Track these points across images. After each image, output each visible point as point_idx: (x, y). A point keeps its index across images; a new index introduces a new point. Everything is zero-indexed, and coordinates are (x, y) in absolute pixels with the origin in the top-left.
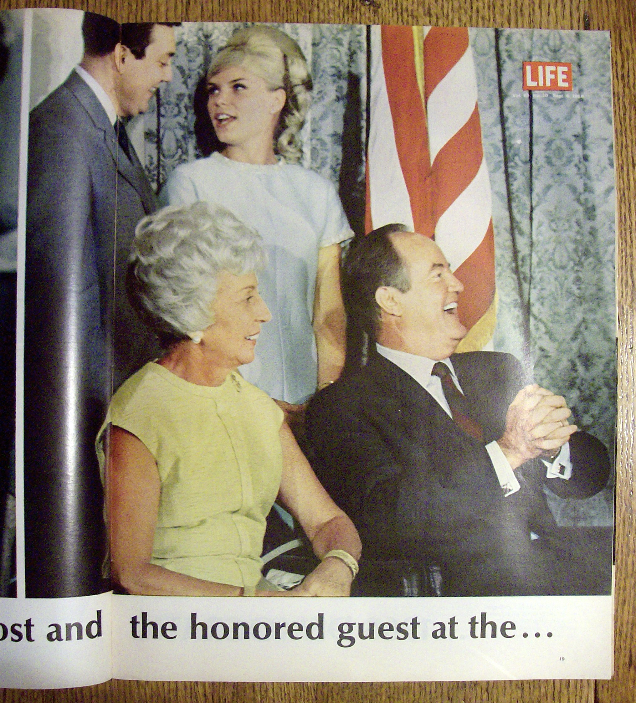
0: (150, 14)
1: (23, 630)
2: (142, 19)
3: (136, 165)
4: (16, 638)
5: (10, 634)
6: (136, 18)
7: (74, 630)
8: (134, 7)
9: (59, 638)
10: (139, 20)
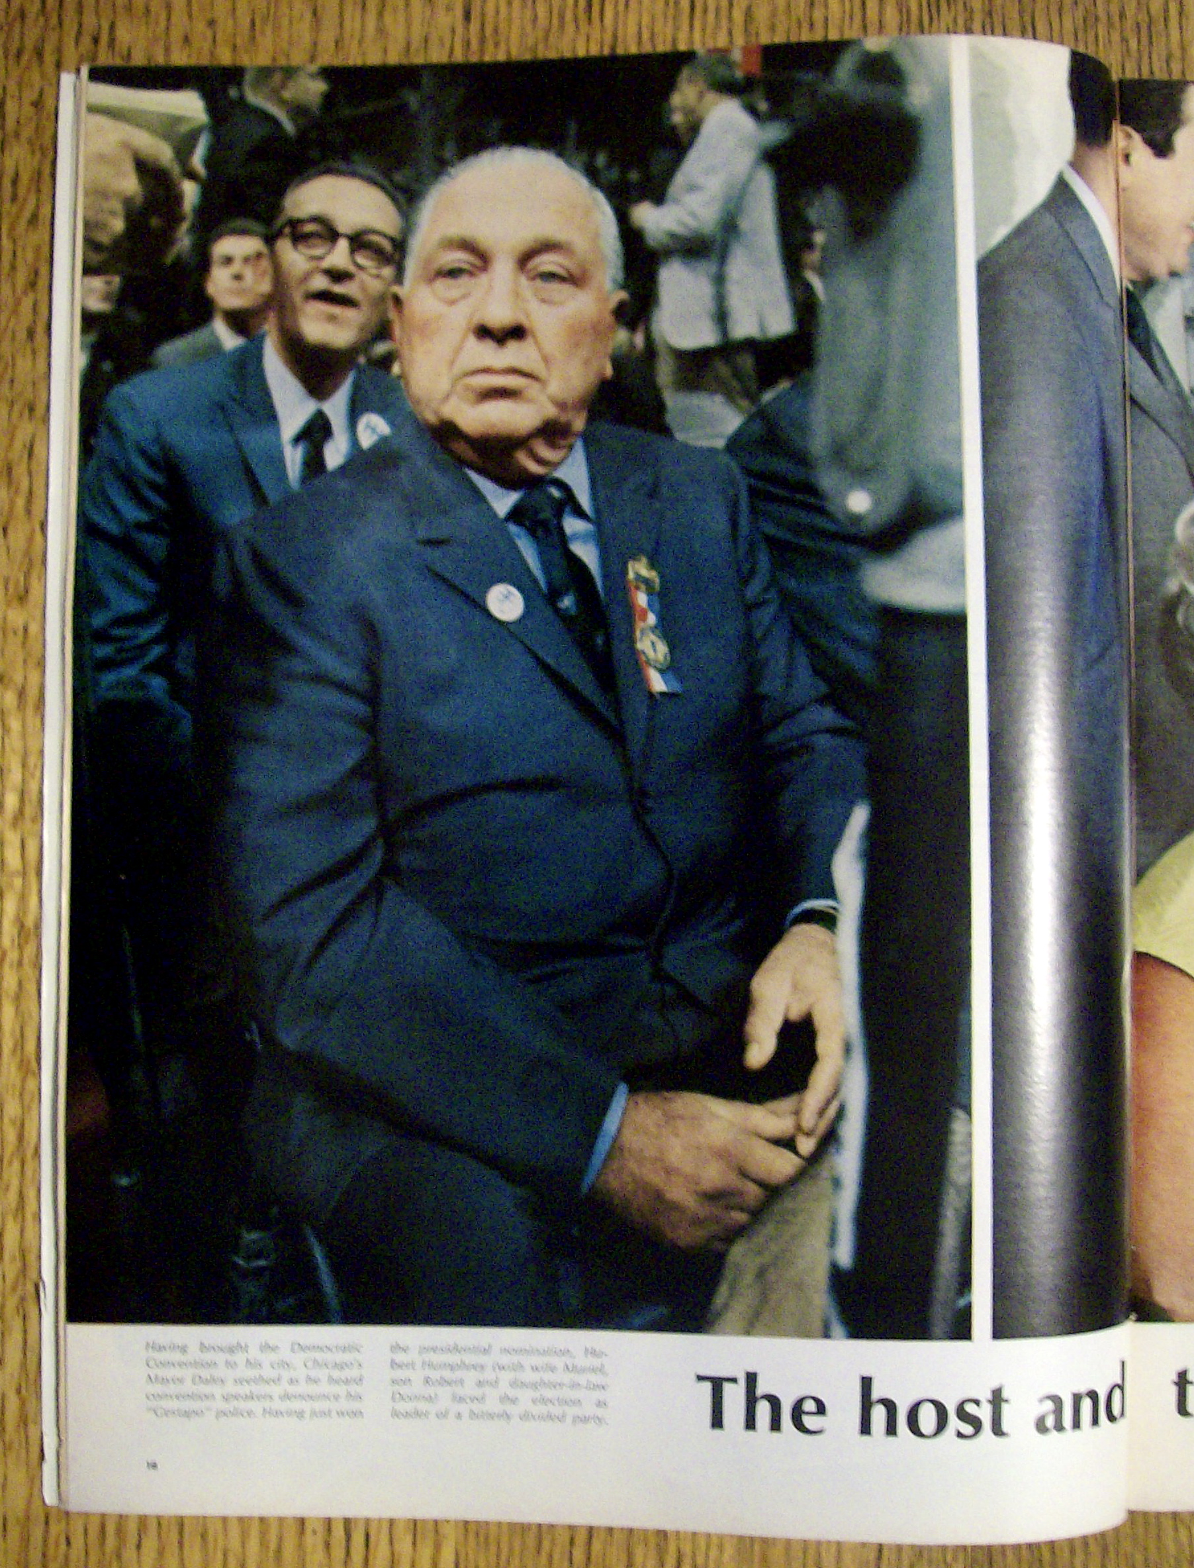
0: (1168, 62)
1: (984, 1413)
2: (1152, 73)
3: (1171, 386)
4: (967, 1429)
5: (954, 1422)
6: (1140, 69)
7: (1086, 1404)
8: (1133, 44)
9: (1059, 1427)
10: (1145, 75)
